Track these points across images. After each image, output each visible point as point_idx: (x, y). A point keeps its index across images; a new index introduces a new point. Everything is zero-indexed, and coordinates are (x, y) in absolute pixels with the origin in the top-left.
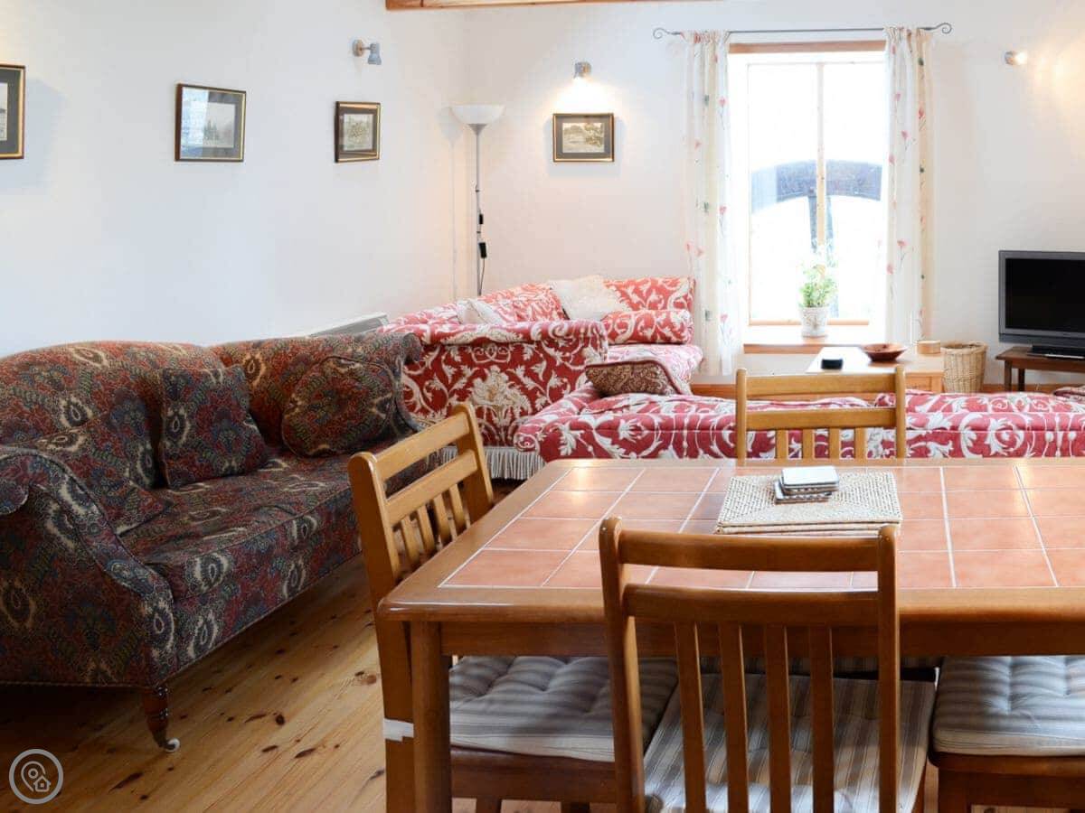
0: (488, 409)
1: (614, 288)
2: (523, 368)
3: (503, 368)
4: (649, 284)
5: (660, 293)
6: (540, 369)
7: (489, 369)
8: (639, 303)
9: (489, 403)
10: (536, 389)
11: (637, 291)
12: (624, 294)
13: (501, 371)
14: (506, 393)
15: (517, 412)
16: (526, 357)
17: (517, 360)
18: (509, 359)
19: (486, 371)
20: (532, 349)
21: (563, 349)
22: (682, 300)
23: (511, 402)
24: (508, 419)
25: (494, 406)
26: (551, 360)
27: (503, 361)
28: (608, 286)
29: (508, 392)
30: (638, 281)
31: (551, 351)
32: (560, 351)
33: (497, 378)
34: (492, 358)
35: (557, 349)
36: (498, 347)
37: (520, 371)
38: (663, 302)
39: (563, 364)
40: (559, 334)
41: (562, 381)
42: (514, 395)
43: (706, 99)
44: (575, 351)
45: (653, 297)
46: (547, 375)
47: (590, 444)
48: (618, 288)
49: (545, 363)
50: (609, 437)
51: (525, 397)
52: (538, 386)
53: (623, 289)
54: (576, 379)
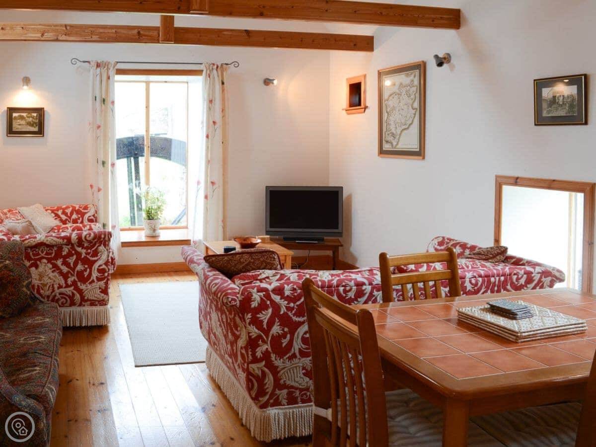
0: (38, 286)
1: (50, 212)
2: (61, 260)
3: (49, 260)
4: (71, 209)
5: (79, 214)
6: (71, 260)
7: (40, 261)
8: (66, 220)
9: (39, 282)
10: (68, 272)
11: (64, 213)
12: (57, 215)
13: (48, 263)
14: (50, 276)
15: (56, 286)
16: (64, 253)
17: (58, 255)
18: (53, 255)
19: (38, 262)
20: (68, 248)
21: (87, 248)
22: (92, 217)
23: (52, 281)
24: (50, 291)
25: (41, 284)
26: (79, 254)
27: (50, 256)
28: (46, 210)
29: (51, 275)
30: (64, 207)
31: (79, 249)
32: (85, 249)
33: (45, 267)
34: (43, 255)
35: (83, 248)
36: (47, 247)
37: (59, 262)
38: (81, 219)
39: (86, 257)
40: (88, 239)
41: (84, 267)
42: (55, 276)
43: (104, 100)
44: (93, 249)
45: (74, 216)
46: (76, 264)
47: (268, 300)
48: (53, 211)
49: (75, 257)
50: (278, 295)
51: (61, 277)
52: (69, 270)
53: (55, 212)
54: (92, 266)
